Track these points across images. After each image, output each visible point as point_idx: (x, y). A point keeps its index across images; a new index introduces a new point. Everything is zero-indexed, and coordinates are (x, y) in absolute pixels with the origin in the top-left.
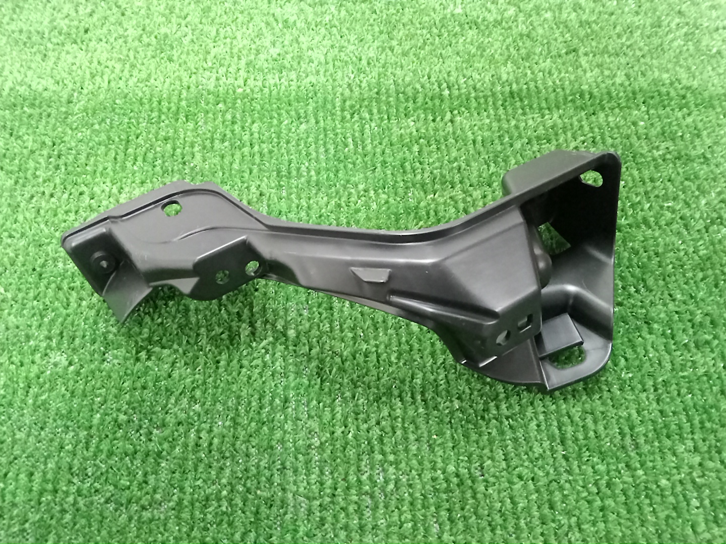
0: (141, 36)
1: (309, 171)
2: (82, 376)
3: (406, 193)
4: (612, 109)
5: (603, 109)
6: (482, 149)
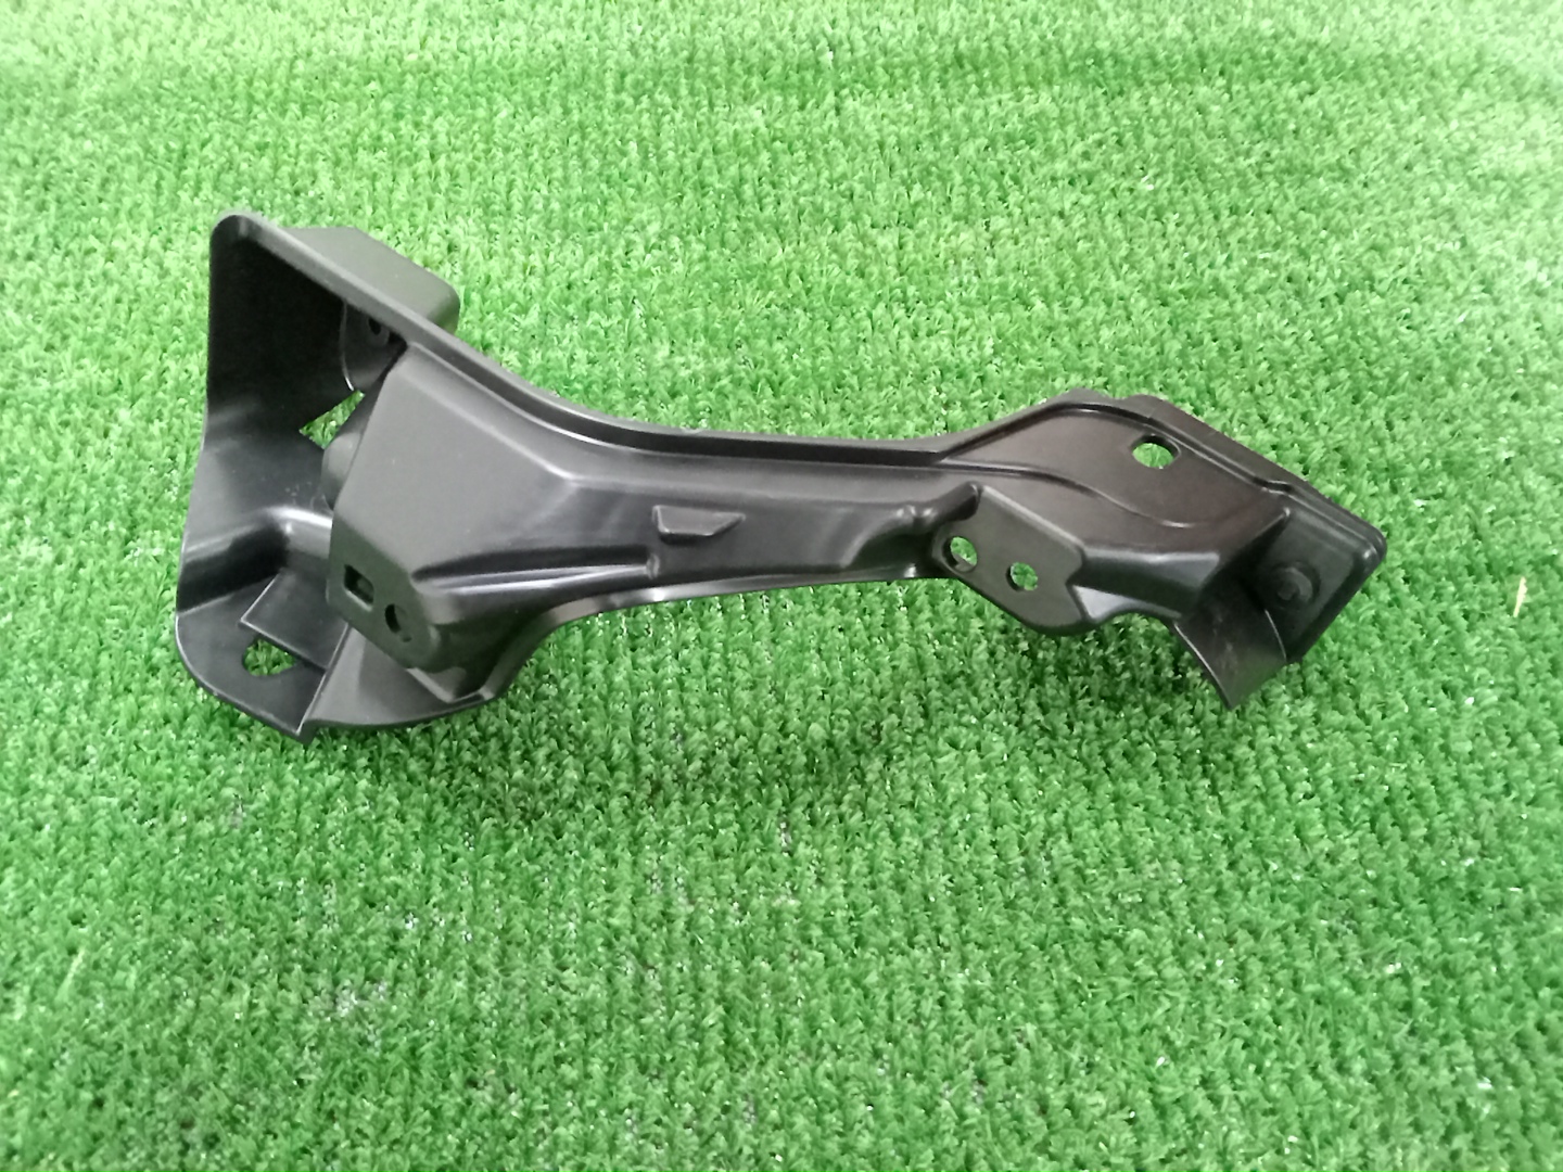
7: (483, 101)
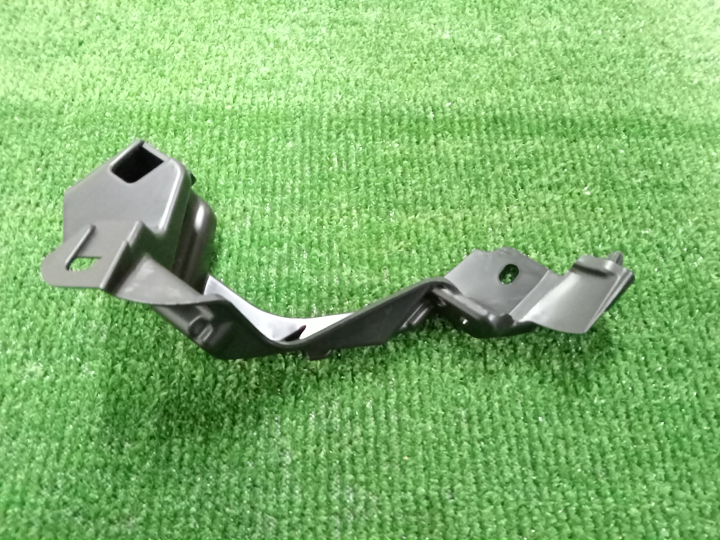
0: (134, 51)
1: (293, 188)
2: (57, 387)
3: (388, 213)
4: (593, 137)
5: (584, 135)
6: (464, 172)
7: (263, 133)
